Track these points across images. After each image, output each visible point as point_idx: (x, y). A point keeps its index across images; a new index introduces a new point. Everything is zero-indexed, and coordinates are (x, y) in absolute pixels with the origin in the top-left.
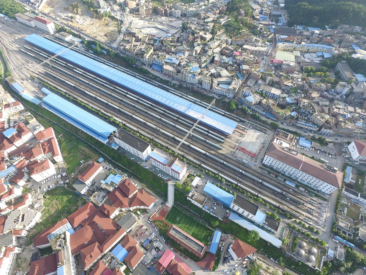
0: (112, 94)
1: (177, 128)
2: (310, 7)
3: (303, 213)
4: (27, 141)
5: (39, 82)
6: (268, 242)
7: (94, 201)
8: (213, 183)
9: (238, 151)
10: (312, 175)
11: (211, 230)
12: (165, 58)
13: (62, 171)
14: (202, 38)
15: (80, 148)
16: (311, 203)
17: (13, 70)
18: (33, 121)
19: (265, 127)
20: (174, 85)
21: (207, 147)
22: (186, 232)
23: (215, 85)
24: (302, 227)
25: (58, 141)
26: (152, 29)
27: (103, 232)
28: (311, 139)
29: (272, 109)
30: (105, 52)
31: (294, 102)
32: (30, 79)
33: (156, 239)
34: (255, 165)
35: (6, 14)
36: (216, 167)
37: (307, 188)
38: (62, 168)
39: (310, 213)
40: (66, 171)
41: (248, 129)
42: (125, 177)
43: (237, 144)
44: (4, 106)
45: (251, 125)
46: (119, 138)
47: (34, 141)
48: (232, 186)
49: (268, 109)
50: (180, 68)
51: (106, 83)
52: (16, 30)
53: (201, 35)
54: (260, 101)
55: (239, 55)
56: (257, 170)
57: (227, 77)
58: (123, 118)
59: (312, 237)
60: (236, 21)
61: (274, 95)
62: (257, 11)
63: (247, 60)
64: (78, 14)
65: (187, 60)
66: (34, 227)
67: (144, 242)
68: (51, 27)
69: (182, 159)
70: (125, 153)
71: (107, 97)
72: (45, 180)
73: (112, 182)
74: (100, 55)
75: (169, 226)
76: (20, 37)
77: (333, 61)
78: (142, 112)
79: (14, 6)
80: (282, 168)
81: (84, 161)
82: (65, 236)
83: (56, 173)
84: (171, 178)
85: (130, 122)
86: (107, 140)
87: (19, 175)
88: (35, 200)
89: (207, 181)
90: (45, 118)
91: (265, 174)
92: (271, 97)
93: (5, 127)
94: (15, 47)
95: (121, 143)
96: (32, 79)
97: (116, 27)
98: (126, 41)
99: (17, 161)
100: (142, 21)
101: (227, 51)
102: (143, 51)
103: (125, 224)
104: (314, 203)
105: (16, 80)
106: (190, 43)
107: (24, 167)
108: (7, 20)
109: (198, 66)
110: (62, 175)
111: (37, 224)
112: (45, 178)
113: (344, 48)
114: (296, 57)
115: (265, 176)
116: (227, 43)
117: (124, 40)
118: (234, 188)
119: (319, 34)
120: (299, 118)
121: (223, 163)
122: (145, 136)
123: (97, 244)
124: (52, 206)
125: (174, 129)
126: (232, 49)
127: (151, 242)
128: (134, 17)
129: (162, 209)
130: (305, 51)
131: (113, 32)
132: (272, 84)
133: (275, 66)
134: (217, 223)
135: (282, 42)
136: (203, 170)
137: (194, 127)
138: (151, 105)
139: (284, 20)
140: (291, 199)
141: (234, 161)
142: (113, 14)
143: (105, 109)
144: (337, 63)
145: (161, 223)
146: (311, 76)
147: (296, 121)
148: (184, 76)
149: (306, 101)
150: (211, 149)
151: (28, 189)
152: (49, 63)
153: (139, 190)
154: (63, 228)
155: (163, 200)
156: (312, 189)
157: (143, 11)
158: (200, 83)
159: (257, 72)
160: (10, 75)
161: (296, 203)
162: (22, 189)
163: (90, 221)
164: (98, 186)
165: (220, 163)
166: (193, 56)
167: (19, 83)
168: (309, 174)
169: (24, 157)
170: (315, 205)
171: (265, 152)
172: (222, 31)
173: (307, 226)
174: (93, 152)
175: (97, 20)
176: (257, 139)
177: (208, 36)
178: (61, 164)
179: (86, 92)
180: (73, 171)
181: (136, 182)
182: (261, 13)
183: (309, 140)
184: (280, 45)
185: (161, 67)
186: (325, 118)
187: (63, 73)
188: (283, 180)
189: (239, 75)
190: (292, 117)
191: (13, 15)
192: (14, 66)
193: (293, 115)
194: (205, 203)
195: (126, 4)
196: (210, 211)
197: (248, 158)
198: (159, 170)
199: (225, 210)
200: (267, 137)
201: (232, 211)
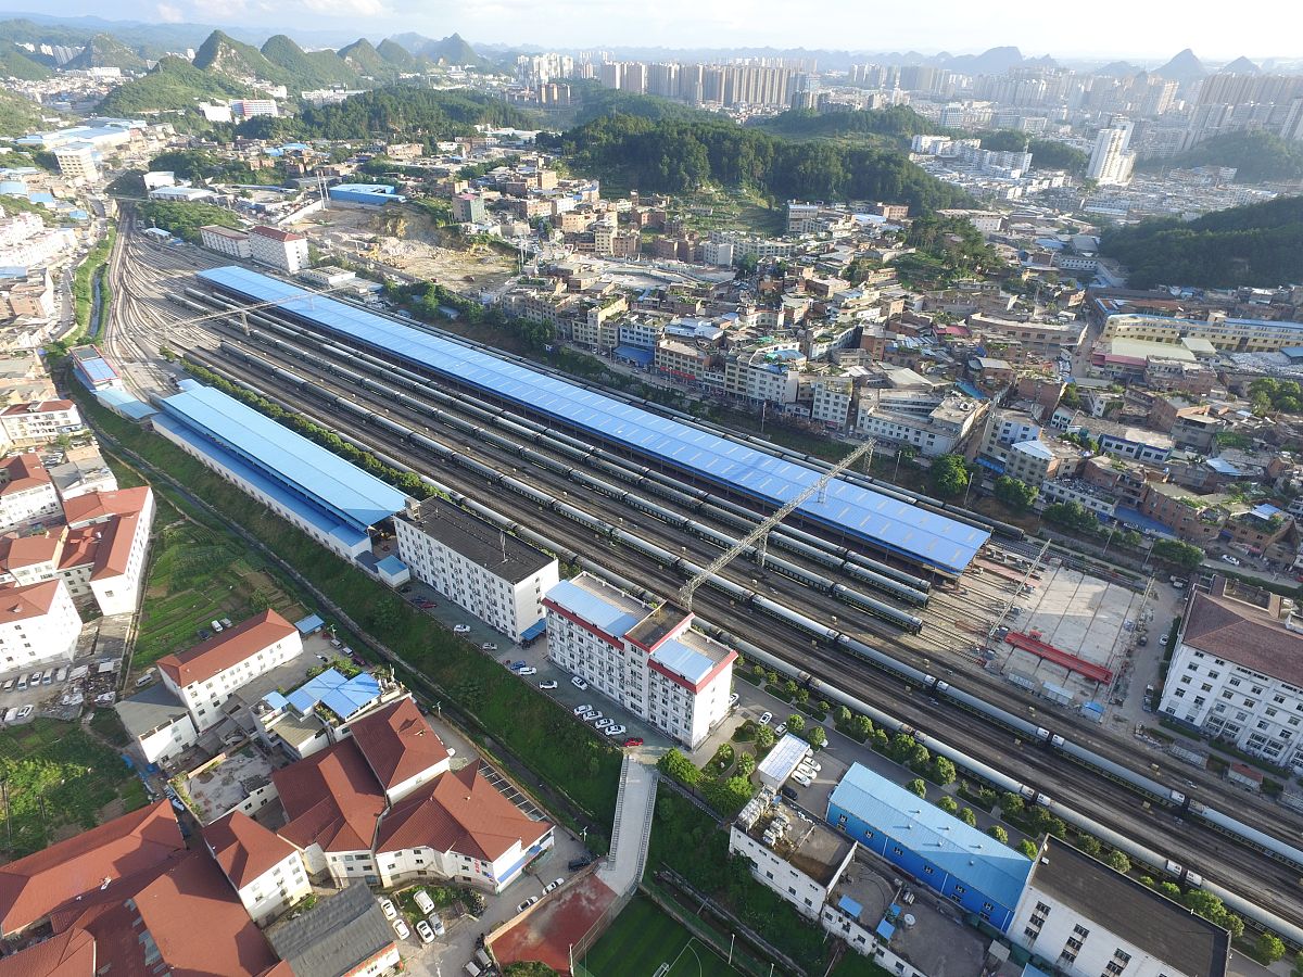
0: (441, 412)
1: (696, 534)
4: (23, 524)
5: (181, 368)
7: (192, 800)
9: (1006, 647)
12: (667, 324)
13: (105, 651)
14: (811, 285)
15: (233, 574)
17: (114, 339)
18: (87, 457)
19: (1128, 567)
20: (696, 404)
21: (839, 617)
23: (868, 407)
25: (152, 541)
26: (631, 277)
29: (1149, 490)
30: (453, 315)
31: (1250, 473)
32: (156, 361)
34: (1119, 720)
36: (895, 705)
40: (126, 656)
41: (1044, 566)
42: (396, 693)
43: (996, 619)
45: (1054, 554)
48: (1007, 802)
49: (1127, 495)
50: (723, 353)
52: (188, 262)
53: (807, 280)
54: (1079, 464)
55: (960, 334)
56: (1138, 743)
57: (921, 388)
58: (462, 487)
60: (936, 257)
61: (1140, 449)
63: (997, 342)
64: (396, 235)
65: (753, 331)
68: (295, 253)
70: (429, 604)
73: (322, 705)
76: (189, 274)
81: (226, 621)
83: (75, 657)
84: (640, 733)
86: (367, 544)
89: (844, 766)
90: (147, 467)
94: (158, 293)
95: (424, 549)
96: (165, 360)
97: (508, 266)
98: (534, 282)
100: (600, 262)
101: (911, 325)
103: (317, 948)
105: (105, 356)
106: (768, 296)
108: (172, 244)
109: (797, 349)
110: (94, 669)
114: (1198, 354)
116: (906, 305)
117: (527, 281)
119: (1274, 299)
121: (933, 689)
125: (683, 538)
126: (931, 319)
128: (574, 252)
129: (568, 897)
131: (496, 275)
132: (1123, 419)
135: (1124, 312)
136: (826, 706)
139: (1109, 277)
141: (993, 686)
142: (506, 241)
143: (398, 454)
148: (737, 372)
155: (585, 844)
157: (605, 242)
158: (806, 398)
159: (1046, 376)
160: (91, 342)
164: (246, 727)
165: (918, 685)
166: (775, 328)
167: (111, 366)
172: (886, 274)
174: (285, 592)
175: (452, 251)
177: (835, 284)
178: (118, 623)
179: (341, 399)
182: (1021, 258)
185: (651, 352)
187: (279, 353)
190: (1266, 527)
192: (123, 330)
193: (1267, 518)
194: (840, 881)
195: (555, 220)
196: (877, 935)
197: (1068, 682)
198: (584, 687)
199: (981, 946)
200: (1148, 604)
201: (1025, 958)
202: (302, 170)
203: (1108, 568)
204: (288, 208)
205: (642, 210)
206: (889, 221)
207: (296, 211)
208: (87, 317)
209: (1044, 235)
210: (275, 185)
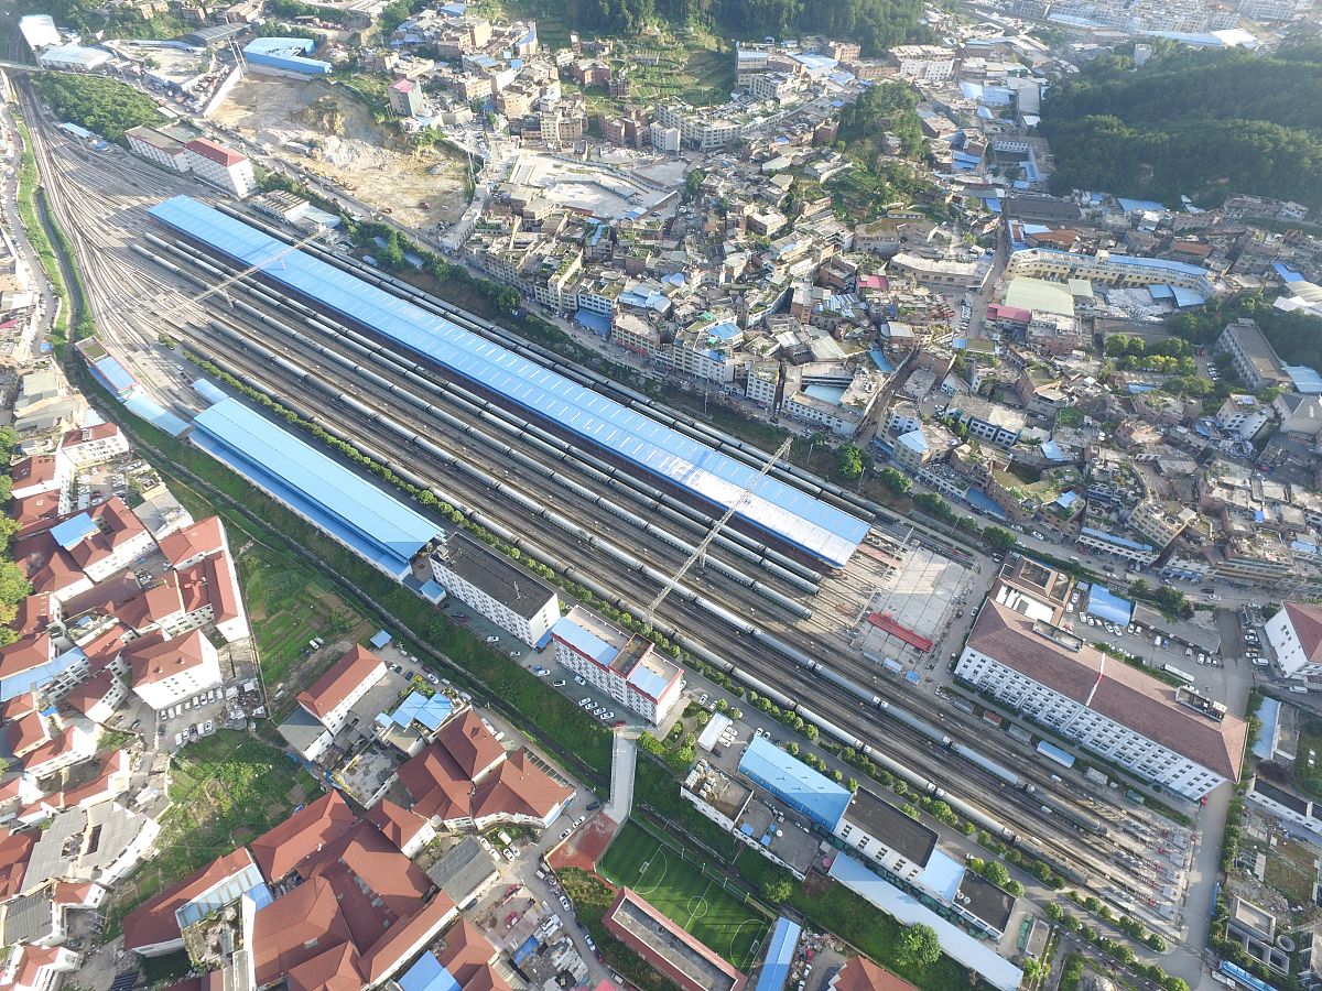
0: (434, 408)
1: (654, 535)
2: (1127, 133)
3: (1102, 866)
4: (132, 562)
5: (185, 358)
6: (970, 970)
7: (350, 789)
8: (775, 742)
9: (867, 626)
10: (1134, 728)
11: (761, 916)
12: (620, 291)
13: (243, 673)
14: (752, 226)
15: (309, 595)
16: (1132, 830)
17: (103, 316)
18: (158, 495)
19: (967, 544)
20: (650, 382)
21: (755, 607)
22: (672, 917)
23: (791, 390)
24: (1095, 918)
25: (236, 565)
26: (582, 188)
27: (374, 904)
28: (1131, 592)
29: (991, 480)
30: (418, 263)
31: (1070, 457)
32: (157, 347)
33: (563, 940)
34: (928, 681)
35: (97, 129)
36: (788, 681)
37: (1118, 774)
38: (245, 663)
39: (1126, 869)
40: (258, 675)
41: (907, 547)
42: (462, 706)
43: (865, 602)
44: (62, 439)
45: (917, 534)
46: (450, 566)
47: (153, 561)
48: (845, 753)
49: (976, 481)
50: (671, 326)
51: (414, 371)
52: (127, 181)
53: (748, 217)
54: (948, 451)
55: (879, 287)
56: (935, 698)
57: (836, 361)
58: (467, 493)
59: (1137, 960)
60: (871, 171)
61: (997, 431)
62: (944, 140)
63: (907, 305)
64: (335, 133)
65: (697, 300)
66: (131, 876)
67: (519, 950)
68: (241, 176)
69: (668, 648)
70: (466, 618)
71: (415, 417)
72: (183, 703)
73: (416, 721)
74: (399, 271)
75: (611, 892)
76: (136, 203)
77: (1211, 317)
78: (533, 474)
79: (125, 104)
80: (1025, 696)
81: (321, 641)
82: (238, 913)
83: (223, 680)
85: (492, 508)
86: (409, 570)
87: (93, 682)
88: (141, 774)
89: (753, 731)
90: (198, 482)
91: (963, 715)
92: (988, 436)
93: (61, 512)
94: (115, 238)
95: (457, 583)
96: (165, 346)
97: (458, 179)
98: (491, 227)
99: (93, 631)
100: (548, 163)
101: (837, 273)
102: (545, 266)
103: (454, 877)
104: (1143, 832)
105: (111, 350)
106: (711, 240)
107: (114, 654)
108: (97, 149)
109: (735, 322)
110: (241, 688)
111: (142, 863)
112: (182, 696)
113: (1246, 273)
114: (1078, 299)
115: (963, 723)
116: (836, 246)
117: (484, 223)
118: (850, 762)
119: (1160, 225)
120: (1089, 517)
121: (813, 670)
122: (539, 560)
123: (350, 948)
124: (201, 800)
125: (644, 538)
126: (856, 266)
127: (544, 949)
128: (521, 147)
129: (588, 826)
130: (1109, 281)
131: (449, 197)
132: (994, 392)
133: (1005, 330)
134: (785, 891)
135: (1028, 246)
136: (742, 689)
137: (714, 534)
138: (568, 451)
139: (1036, 169)
140: (1057, 813)
141: (853, 661)
142: (452, 137)
143: (408, 459)
144: (1224, 326)
145: (585, 879)
146: (1130, 368)
147: (1076, 525)
148: (683, 354)
149: (1112, 456)
150: (770, 615)
151: (121, 735)
152: (225, 294)
153: (510, 754)
154: (231, 882)
155: (596, 793)
156: (1135, 777)
157: (551, 130)
158: (741, 380)
159: (942, 347)
160: (91, 332)
161: (1076, 829)
162: (98, 733)
163: (328, 863)
164: (367, 735)
165: (803, 667)
166: (717, 286)
167: (119, 360)
168: (1122, 721)
169: (116, 620)
170: (1148, 839)
171: (963, 633)
172: (822, 203)
173: (1116, 915)
174: (354, 609)
175: (397, 155)
176: (937, 584)
177: (774, 221)
178: (242, 648)
179: (345, 397)
180: (282, 675)
181: (499, 724)
182: (957, 144)
183: (1123, 598)
184: (1023, 257)
185: (608, 319)
186: (1181, 522)
187: (268, 331)
188: (1027, 739)
189: (876, 356)
190: (1063, 513)
191: (121, 131)
192: (106, 301)
193: (1066, 505)
194: (743, 813)
195: (496, 103)
196: (761, 843)
197: (902, 652)
198: (583, 683)
199: (817, 843)
200: (972, 578)
201: (841, 845)
202: (203, 16)
203: (951, 545)
204: (206, 84)
205: (584, 65)
206: (841, 66)
207: (217, 89)
208: (63, 286)
209: (995, 78)
210: (176, 39)
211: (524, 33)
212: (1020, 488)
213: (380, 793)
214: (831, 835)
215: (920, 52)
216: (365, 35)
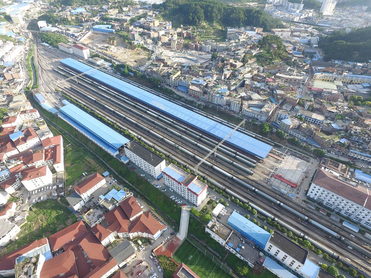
0: (132, 109)
1: (199, 147)
4: (32, 147)
5: (62, 95)
7: (87, 220)
8: (241, 214)
9: (273, 178)
12: (191, 80)
13: (59, 182)
14: (232, 65)
15: (85, 160)
17: (42, 85)
18: (44, 127)
19: (307, 155)
20: (199, 105)
21: (233, 171)
23: (245, 107)
25: (64, 150)
26: (182, 58)
27: (88, 262)
29: (315, 134)
30: (132, 74)
31: (342, 128)
32: (54, 93)
34: (297, 198)
35: (51, 44)
36: (245, 195)
38: (61, 179)
40: (64, 183)
41: (286, 155)
42: (129, 195)
44: (20, 112)
45: (289, 151)
46: (131, 150)
47: (39, 148)
48: (268, 220)
49: (310, 134)
50: (207, 89)
51: (128, 100)
52: (56, 55)
53: (231, 63)
54: (298, 126)
55: (272, 81)
57: (259, 100)
58: (140, 133)
60: (268, 53)
61: (315, 121)
62: (290, 48)
63: (282, 85)
64: (114, 45)
65: (215, 82)
66: (6, 246)
68: (86, 53)
69: (203, 179)
70: (134, 168)
71: (126, 112)
72: (38, 190)
73: (113, 198)
74: (126, 76)
75: (177, 266)
76: (57, 60)
78: (160, 128)
79: (59, 38)
80: (336, 204)
81: (86, 173)
82: (37, 260)
83: (53, 183)
84: (185, 202)
85: (147, 137)
86: (118, 152)
87: (11, 180)
89: (232, 210)
90: (58, 127)
91: (311, 211)
92: (312, 122)
94: (50, 67)
95: (132, 156)
96: (57, 92)
97: (146, 56)
98: (154, 65)
99: (13, 164)
100: (172, 53)
101: (259, 78)
102: (169, 73)
103: (119, 254)
105: (41, 92)
106: (220, 69)
107: (19, 172)
108: (50, 49)
109: (227, 88)
110: (58, 186)
111: (11, 242)
112: (38, 187)
114: (337, 86)
115: (312, 213)
116: (258, 71)
117: (152, 64)
118: (269, 223)
119: (363, 67)
120: (352, 147)
121: (254, 191)
122: (160, 152)
124: (36, 222)
125: (196, 148)
126: (265, 76)
128: (165, 49)
129: (170, 241)
130: (348, 82)
131: (143, 59)
132: (313, 110)
133: (314, 94)
134: (246, 271)
135: (319, 72)
136: (229, 196)
137: (218, 147)
138: (172, 122)
139: (319, 56)
141: (269, 189)
142: (145, 46)
143: (122, 123)
145: (168, 260)
146: (359, 105)
147: (347, 150)
148: (210, 96)
149: (358, 129)
150: (238, 173)
151: (16, 198)
152: (76, 80)
153: (144, 212)
154: (39, 250)
155: (174, 229)
157: (174, 45)
158: (229, 104)
159: (294, 96)
160: (36, 88)
162: (8, 197)
163: (75, 247)
164: (96, 203)
165: (251, 190)
166: (221, 80)
167: (43, 95)
169: (22, 161)
171: (308, 183)
172: (254, 60)
174: (99, 164)
175: (130, 50)
176: (298, 167)
177: (239, 64)
178: (61, 174)
179: (106, 106)
180: (72, 183)
181: (142, 203)
183: (368, 174)
184: (319, 75)
185: (187, 88)
187: (87, 89)
188: (338, 220)
190: (343, 145)
192: (43, 82)
193: (343, 143)
194: (229, 239)
195: (159, 38)
196: (236, 251)
197: (287, 188)
198: (172, 191)
199: (258, 252)
200: (310, 165)
201: (267, 255)
202: (84, 20)
203: (302, 155)
204: (81, 35)
205: (184, 32)
206: (257, 33)
207: (84, 36)
208: (33, 77)
209: (303, 37)
210: (76, 25)
211: (168, 24)
212: (325, 136)
213: (97, 223)
214: (263, 250)
215: (281, 30)
216: (125, 24)
